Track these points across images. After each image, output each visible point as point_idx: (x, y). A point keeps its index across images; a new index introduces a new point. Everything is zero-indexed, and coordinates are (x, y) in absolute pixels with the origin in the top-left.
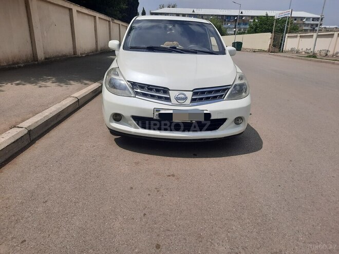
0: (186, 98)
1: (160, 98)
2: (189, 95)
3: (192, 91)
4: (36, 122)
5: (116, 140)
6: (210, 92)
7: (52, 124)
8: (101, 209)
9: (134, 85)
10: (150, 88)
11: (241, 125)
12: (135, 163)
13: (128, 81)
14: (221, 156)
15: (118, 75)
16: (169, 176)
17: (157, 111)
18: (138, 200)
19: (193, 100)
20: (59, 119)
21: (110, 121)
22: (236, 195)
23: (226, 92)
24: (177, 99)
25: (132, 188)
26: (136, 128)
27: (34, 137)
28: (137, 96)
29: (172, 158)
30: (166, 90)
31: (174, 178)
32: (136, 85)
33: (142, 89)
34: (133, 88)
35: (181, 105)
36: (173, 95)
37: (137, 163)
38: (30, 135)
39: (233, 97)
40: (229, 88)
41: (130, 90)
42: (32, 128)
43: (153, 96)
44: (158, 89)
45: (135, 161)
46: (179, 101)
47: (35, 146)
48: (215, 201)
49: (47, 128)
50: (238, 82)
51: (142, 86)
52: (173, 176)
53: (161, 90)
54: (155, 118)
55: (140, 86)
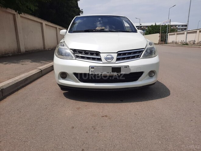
0: (112, 58)
1: (94, 59)
2: (115, 56)
3: (117, 53)
4: (8, 84)
5: (64, 94)
6: (130, 53)
7: (21, 85)
8: (46, 147)
9: (75, 51)
10: (86, 52)
11: (154, 77)
13: (71, 49)
14: (142, 101)
15: (64, 45)
16: (103, 116)
17: (92, 68)
18: (78, 138)
19: (118, 59)
20: (27, 82)
21: (59, 79)
22: (159, 130)
23: (141, 53)
24: (106, 59)
25: (73, 128)
26: (77, 82)
27: (6, 94)
28: (77, 59)
29: (105, 104)
30: (98, 53)
31: (107, 118)
32: (76, 51)
33: (80, 54)
34: (74, 54)
35: (109, 63)
36: (103, 56)
37: (78, 109)
38: (2, 92)
39: (146, 56)
40: (144, 51)
41: (72, 55)
42: (4, 87)
43: (88, 58)
44: (92, 53)
45: (77, 107)
46: (108, 60)
47: (5, 100)
48: (142, 135)
49: (16, 88)
50: (149, 46)
51: (80, 52)
52: (106, 116)
53: (94, 53)
54: (90, 73)
55: (79, 52)
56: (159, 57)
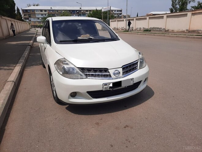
0: (119, 73)
1: (103, 76)
2: (121, 70)
3: (121, 67)
6: (130, 66)
9: (83, 69)
10: (95, 70)
12: (96, 124)
13: (78, 68)
15: (68, 64)
16: (125, 127)
17: (105, 85)
19: (123, 73)
20: (10, 102)
21: (69, 98)
23: (137, 64)
24: (114, 74)
28: (88, 78)
29: (115, 113)
30: (106, 70)
31: (129, 128)
33: (90, 72)
34: (83, 72)
35: (117, 78)
36: (111, 72)
39: (141, 67)
40: (138, 62)
41: (81, 73)
43: (98, 76)
44: (101, 70)
46: (116, 76)
51: (89, 70)
52: (127, 126)
53: (103, 70)
54: (104, 90)
55: (87, 70)
56: (149, 67)
